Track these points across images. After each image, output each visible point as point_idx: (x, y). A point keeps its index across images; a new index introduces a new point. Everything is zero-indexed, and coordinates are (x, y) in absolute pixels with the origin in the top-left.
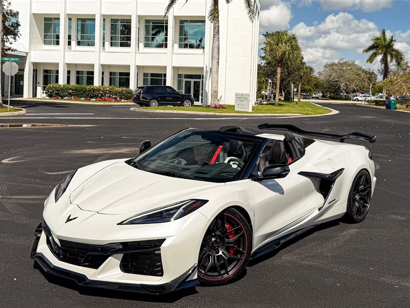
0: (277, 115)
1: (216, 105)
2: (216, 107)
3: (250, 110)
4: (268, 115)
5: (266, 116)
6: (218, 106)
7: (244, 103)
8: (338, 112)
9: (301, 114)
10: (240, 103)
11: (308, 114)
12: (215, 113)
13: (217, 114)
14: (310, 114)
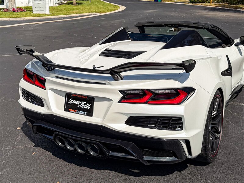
0: (75, 15)
1: (14, 9)
2: (14, 11)
3: (48, 12)
4: (65, 16)
5: (64, 18)
6: (16, 9)
7: (41, 5)
8: (125, 8)
9: (96, 12)
10: (37, 6)
11: (102, 12)
12: (8, 19)
13: (12, 19)
14: (104, 12)
